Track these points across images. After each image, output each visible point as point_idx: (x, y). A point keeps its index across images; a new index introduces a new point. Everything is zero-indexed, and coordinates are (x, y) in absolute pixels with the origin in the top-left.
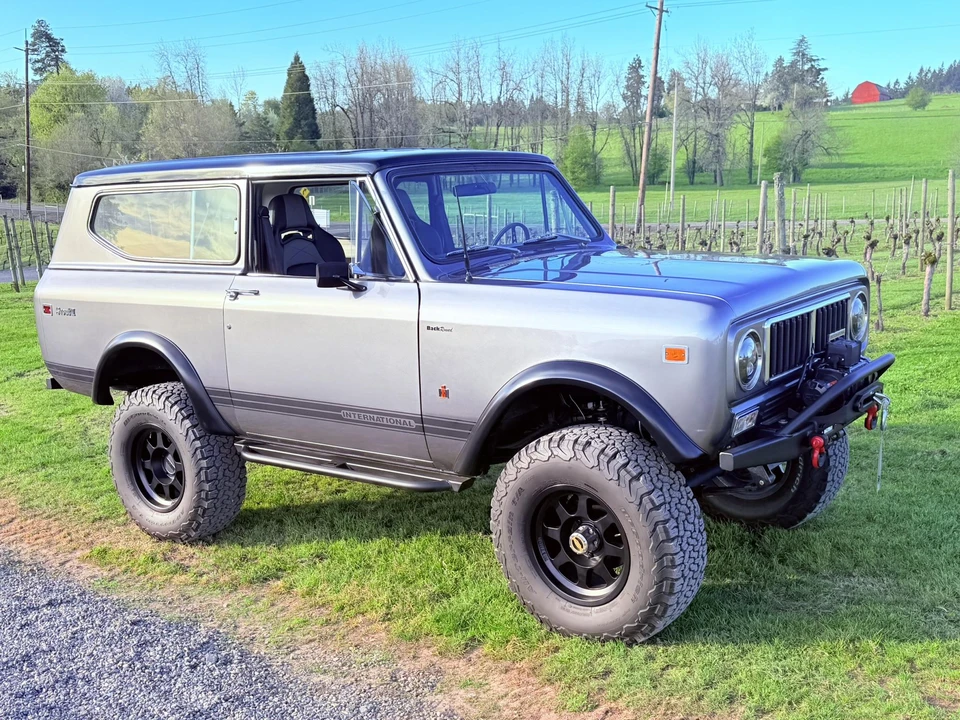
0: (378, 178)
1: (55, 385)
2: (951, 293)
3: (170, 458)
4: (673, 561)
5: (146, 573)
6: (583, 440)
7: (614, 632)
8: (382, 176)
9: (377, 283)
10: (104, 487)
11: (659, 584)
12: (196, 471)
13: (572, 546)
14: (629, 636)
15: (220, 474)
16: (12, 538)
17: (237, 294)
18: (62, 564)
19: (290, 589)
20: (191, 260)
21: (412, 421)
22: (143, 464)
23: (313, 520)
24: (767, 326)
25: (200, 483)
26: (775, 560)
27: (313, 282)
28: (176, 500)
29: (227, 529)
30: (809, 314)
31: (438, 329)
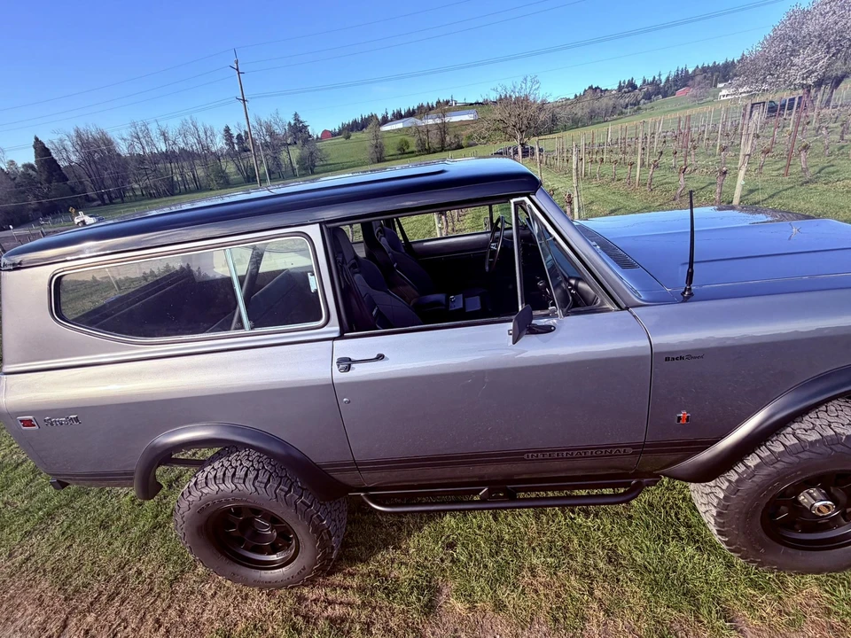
17: (350, 364)
21: (629, 449)
31: (681, 358)
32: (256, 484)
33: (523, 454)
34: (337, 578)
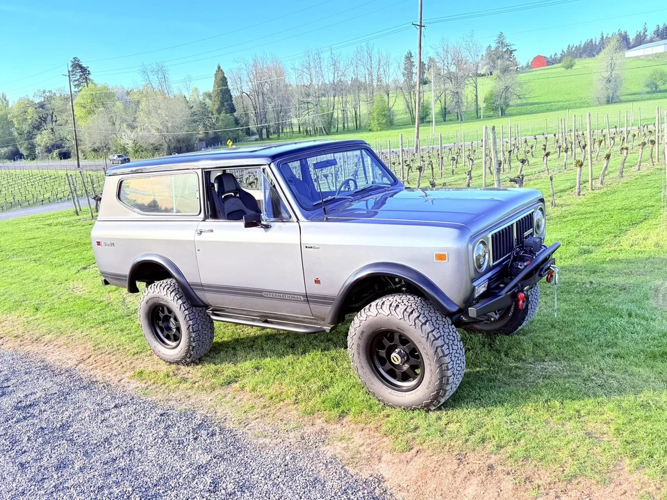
0: (273, 166)
1: (106, 283)
2: (592, 180)
3: (172, 320)
4: (447, 367)
5: (165, 384)
6: (394, 304)
7: (418, 405)
8: (275, 164)
9: (277, 223)
10: (137, 334)
11: (441, 379)
12: (187, 327)
13: (392, 360)
14: (427, 408)
15: (200, 327)
16: (91, 367)
17: (201, 232)
18: (119, 381)
19: (243, 388)
20: (174, 214)
21: (301, 297)
22: (158, 324)
23: (252, 347)
24: (490, 236)
25: (190, 333)
26: (502, 355)
27: (241, 224)
28: (178, 342)
29: (206, 355)
30: (512, 225)
31: (311, 247)
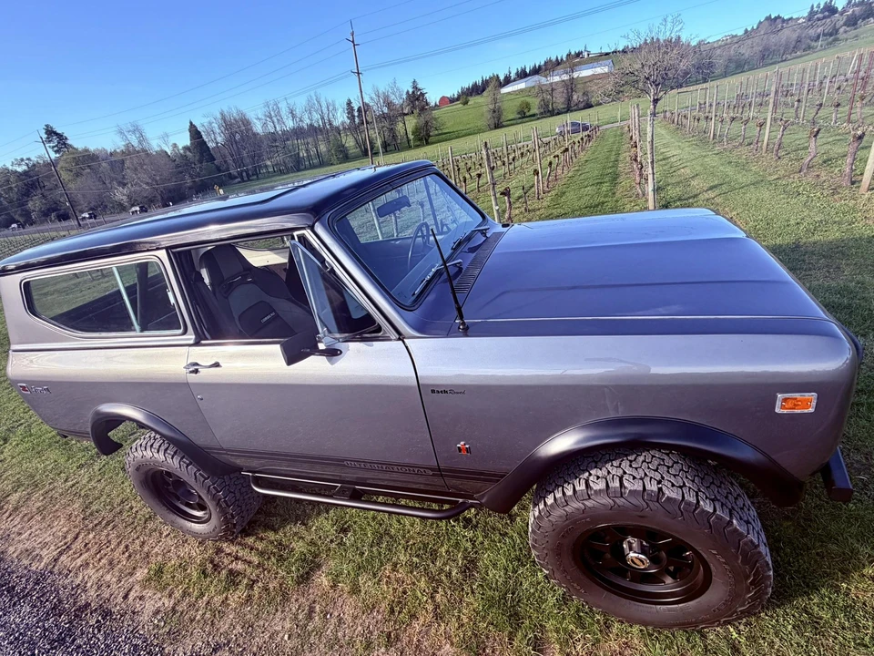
0: (319, 229)
8: (324, 226)
12: (214, 503)
16: (79, 562)
21: (428, 471)
28: (207, 510)
31: (445, 392)
32: (167, 455)
33: (343, 461)
34: (250, 540)
